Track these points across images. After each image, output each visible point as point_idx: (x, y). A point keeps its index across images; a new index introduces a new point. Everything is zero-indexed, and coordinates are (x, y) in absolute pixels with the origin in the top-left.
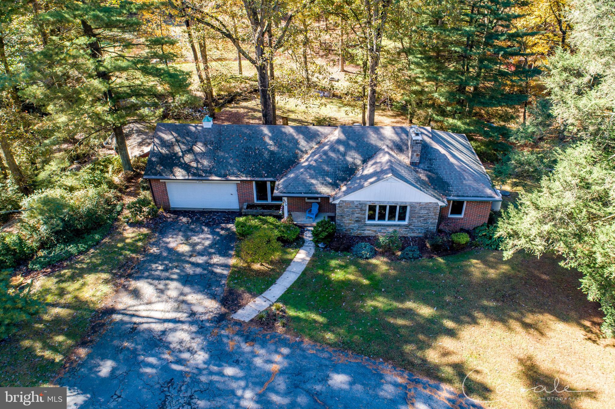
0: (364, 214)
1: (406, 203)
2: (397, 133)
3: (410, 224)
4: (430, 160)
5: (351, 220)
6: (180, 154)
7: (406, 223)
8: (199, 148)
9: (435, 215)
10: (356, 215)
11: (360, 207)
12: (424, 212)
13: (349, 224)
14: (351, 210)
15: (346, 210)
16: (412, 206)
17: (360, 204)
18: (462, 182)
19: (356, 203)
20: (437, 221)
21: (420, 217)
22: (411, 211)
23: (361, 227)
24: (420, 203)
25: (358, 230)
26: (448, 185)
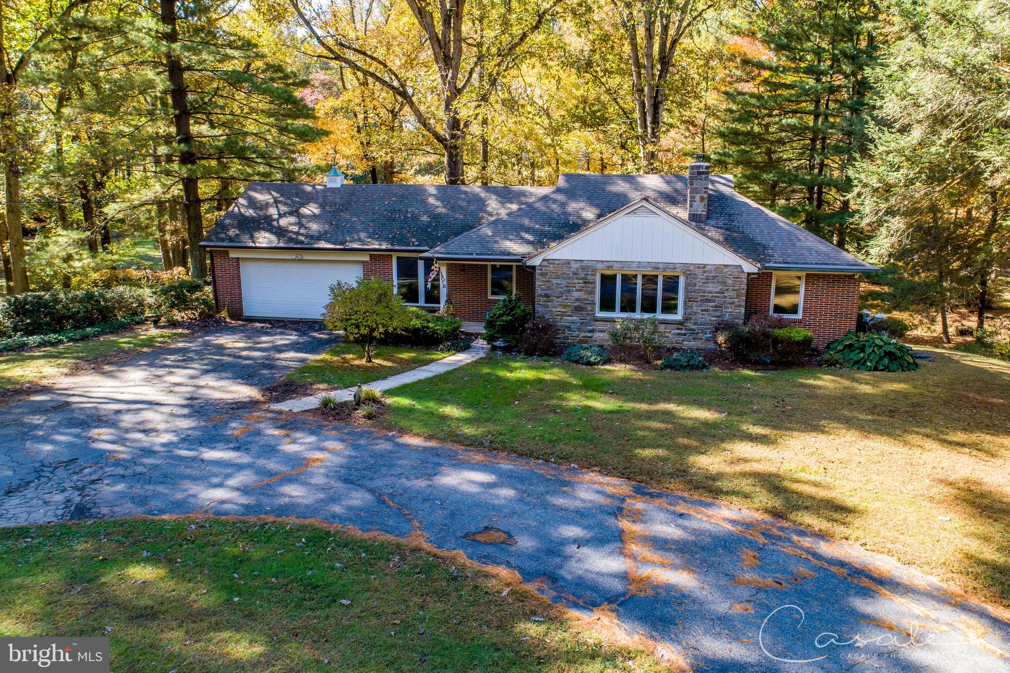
0: (592, 293)
1: (674, 266)
2: (668, 182)
3: (687, 319)
4: (730, 215)
5: (565, 306)
6: (276, 217)
7: (679, 316)
8: (311, 209)
9: (738, 296)
10: (576, 294)
11: (582, 275)
12: (713, 288)
13: (563, 314)
14: (564, 283)
15: (555, 281)
16: (689, 271)
17: (583, 268)
18: (794, 245)
19: (574, 266)
20: (743, 310)
21: (709, 301)
22: (687, 285)
23: (587, 324)
24: (705, 266)
25: (579, 329)
26: (765, 247)
